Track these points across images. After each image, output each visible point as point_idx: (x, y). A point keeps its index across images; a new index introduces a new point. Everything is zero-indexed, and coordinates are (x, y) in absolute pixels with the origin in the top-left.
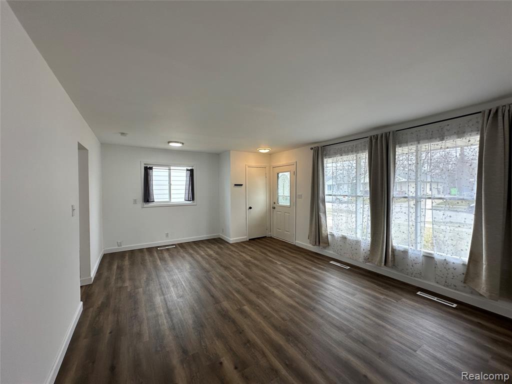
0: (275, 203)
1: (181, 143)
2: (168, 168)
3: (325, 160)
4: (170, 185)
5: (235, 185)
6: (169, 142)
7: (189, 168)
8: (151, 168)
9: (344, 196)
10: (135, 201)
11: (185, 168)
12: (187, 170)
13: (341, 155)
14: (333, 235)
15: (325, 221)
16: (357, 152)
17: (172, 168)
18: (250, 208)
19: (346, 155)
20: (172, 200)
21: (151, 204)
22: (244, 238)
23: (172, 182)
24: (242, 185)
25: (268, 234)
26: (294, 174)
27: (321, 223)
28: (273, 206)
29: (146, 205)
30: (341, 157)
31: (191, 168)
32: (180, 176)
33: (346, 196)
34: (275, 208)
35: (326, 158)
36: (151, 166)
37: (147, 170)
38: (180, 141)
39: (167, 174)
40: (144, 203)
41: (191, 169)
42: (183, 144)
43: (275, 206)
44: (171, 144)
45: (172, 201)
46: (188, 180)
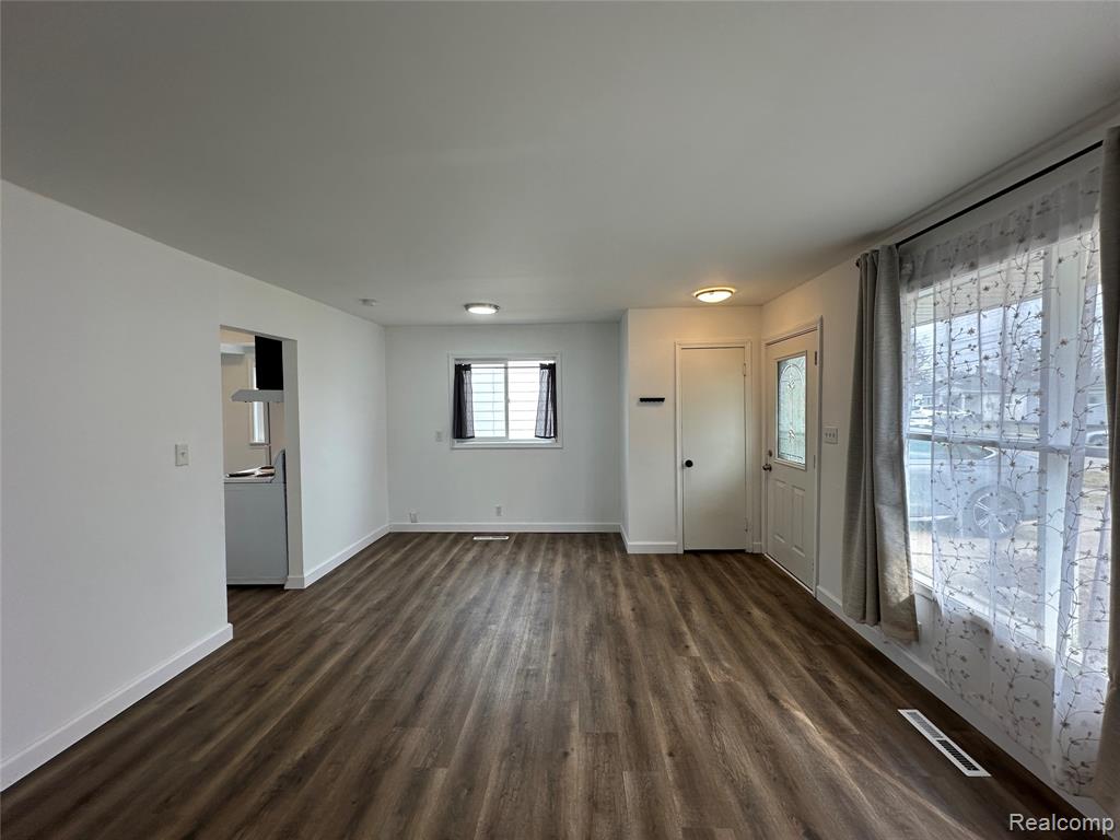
0: (771, 454)
1: (490, 305)
2: (503, 365)
3: (907, 298)
4: (507, 401)
5: (642, 400)
6: (467, 306)
7: (547, 363)
8: (468, 368)
9: (985, 444)
10: (439, 435)
11: (537, 363)
12: (543, 367)
13: (973, 266)
14: (936, 602)
15: (902, 541)
16: (1048, 234)
17: (510, 364)
18: (689, 464)
19: (991, 261)
20: (513, 436)
21: (469, 443)
22: (671, 545)
23: (510, 396)
24: (662, 400)
25: (751, 545)
26: (818, 360)
27: (883, 546)
28: (766, 461)
29: (458, 444)
30: (974, 274)
31: (552, 362)
32: (527, 381)
33: (993, 444)
34: (770, 469)
35: (911, 289)
36: (467, 363)
37: (461, 371)
38: (488, 302)
39: (501, 378)
40: (455, 441)
41: (550, 365)
42: (496, 307)
43: (771, 462)
44: (472, 310)
45: (510, 438)
46: (545, 389)
